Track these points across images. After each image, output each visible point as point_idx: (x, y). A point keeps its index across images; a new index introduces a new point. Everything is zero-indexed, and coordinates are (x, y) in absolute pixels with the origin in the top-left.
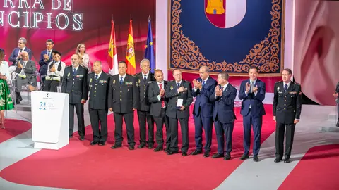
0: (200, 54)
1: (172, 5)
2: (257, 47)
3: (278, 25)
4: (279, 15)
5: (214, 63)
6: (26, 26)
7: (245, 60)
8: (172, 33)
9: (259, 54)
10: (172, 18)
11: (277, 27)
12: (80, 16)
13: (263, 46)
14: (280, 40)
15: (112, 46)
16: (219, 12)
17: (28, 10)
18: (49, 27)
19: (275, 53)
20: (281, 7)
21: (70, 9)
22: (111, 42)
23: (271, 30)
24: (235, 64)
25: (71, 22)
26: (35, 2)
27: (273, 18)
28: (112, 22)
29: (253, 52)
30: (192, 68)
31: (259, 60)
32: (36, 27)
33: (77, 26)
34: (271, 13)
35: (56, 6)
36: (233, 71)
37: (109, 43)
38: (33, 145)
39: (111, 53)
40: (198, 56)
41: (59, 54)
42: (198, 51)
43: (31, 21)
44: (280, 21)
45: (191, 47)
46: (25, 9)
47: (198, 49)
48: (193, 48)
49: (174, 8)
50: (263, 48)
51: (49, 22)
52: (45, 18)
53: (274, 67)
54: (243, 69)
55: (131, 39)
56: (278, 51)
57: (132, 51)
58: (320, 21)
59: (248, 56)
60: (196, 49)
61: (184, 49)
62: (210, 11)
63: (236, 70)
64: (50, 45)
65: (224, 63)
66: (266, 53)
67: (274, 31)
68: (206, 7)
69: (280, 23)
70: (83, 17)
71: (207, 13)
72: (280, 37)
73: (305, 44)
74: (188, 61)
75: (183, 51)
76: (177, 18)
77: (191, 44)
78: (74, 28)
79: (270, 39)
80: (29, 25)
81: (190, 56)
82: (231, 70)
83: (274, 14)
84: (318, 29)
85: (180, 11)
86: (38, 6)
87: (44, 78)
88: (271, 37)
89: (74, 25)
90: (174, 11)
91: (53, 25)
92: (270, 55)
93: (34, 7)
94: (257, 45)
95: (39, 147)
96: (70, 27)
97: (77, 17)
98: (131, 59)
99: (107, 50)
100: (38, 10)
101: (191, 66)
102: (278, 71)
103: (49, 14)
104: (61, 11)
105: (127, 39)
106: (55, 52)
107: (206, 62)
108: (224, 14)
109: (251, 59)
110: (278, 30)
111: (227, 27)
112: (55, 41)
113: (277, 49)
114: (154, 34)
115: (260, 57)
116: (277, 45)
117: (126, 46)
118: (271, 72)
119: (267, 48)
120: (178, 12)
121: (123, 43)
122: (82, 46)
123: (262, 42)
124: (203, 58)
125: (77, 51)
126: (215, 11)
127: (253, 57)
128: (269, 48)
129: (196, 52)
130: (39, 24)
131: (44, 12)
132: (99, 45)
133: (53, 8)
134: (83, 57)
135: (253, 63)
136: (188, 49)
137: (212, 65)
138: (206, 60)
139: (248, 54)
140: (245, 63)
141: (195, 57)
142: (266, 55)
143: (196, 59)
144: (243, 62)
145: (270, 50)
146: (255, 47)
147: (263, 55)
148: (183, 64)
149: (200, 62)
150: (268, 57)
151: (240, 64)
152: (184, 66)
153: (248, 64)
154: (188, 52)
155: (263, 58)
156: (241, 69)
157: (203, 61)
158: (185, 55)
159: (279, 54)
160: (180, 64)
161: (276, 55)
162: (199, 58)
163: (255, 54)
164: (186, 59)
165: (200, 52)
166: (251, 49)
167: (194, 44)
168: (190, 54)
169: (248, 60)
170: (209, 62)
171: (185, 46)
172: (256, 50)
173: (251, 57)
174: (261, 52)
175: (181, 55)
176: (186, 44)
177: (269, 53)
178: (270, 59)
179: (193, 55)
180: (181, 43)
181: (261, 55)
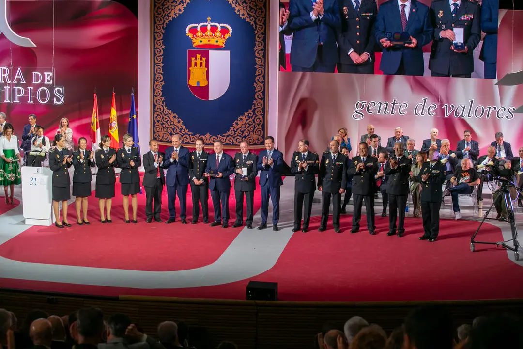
0: (184, 127)
1: (154, 78)
2: (241, 119)
3: (262, 97)
4: (263, 87)
5: (197, 135)
6: (7, 101)
7: (229, 133)
8: (155, 106)
9: (243, 126)
10: (154, 90)
11: (261, 99)
12: (62, 90)
13: (247, 118)
14: (264, 112)
15: (95, 119)
16: (203, 84)
17: (9, 85)
18: (30, 101)
19: (259, 125)
20: (264, 79)
21: (51, 83)
22: (94, 116)
23: (255, 102)
24: (219, 136)
25: (53, 96)
26: (16, 77)
27: (257, 90)
28: (95, 95)
29: (237, 124)
31: (243, 132)
32: (17, 101)
33: (58, 100)
34: (255, 85)
35: (37, 80)
37: (91, 116)
38: (23, 222)
39: (94, 127)
40: (181, 129)
41: (42, 128)
42: (181, 123)
43: (12, 96)
44: (264, 93)
45: (175, 120)
46: (5, 84)
47: (181, 121)
48: (176, 120)
49: (157, 81)
50: (248, 120)
51: (30, 96)
52: (26, 93)
53: (258, 139)
54: (227, 141)
55: (114, 113)
56: (262, 123)
57: (115, 124)
58: (303, 92)
59: (232, 129)
60: (179, 122)
61: (167, 122)
62: (193, 83)
64: (32, 120)
65: (208, 135)
66: (250, 125)
67: (257, 103)
68: (189, 79)
69: (264, 95)
70: (65, 91)
71: (190, 86)
72: (264, 109)
73: (289, 116)
75: (166, 124)
76: (159, 91)
77: (175, 117)
78: (55, 102)
79: (254, 111)
80: (10, 100)
81: (173, 129)
83: (258, 86)
84: (302, 101)
85: (163, 83)
86: (19, 80)
87: (28, 154)
88: (255, 109)
89: (55, 98)
90: (156, 83)
91: (34, 99)
92: (254, 127)
93: (15, 82)
94: (241, 117)
95: (30, 223)
96: (51, 101)
97: (59, 91)
98: (115, 132)
99: (89, 124)
100: (18, 84)
102: (263, 143)
103: (30, 88)
104: (42, 84)
105: (109, 112)
106: (38, 127)
107: (189, 135)
108: (207, 86)
109: (235, 132)
110: (262, 102)
111: (210, 99)
112: (37, 116)
113: (261, 121)
114: (137, 106)
115: (245, 129)
116: (261, 117)
117: (109, 120)
118: (255, 144)
119: (250, 120)
120: (160, 84)
121: (105, 117)
122: (64, 121)
123: (246, 114)
124: (187, 131)
125: (60, 126)
126: (198, 83)
127: (237, 130)
128: (253, 120)
129: (179, 125)
130: (20, 99)
131: (25, 86)
132: (80, 119)
133: (35, 82)
134: (67, 132)
135: (237, 135)
136: (171, 121)
137: (196, 138)
138: (189, 133)
139: (232, 126)
140: (230, 135)
141: (178, 130)
142: (250, 127)
143: (180, 132)
144: (227, 134)
145: (254, 122)
146: (239, 119)
147: (247, 127)
148: (166, 137)
149: (184, 134)
150: (252, 129)
151: (224, 136)
152: (167, 140)
153: (232, 136)
154: (171, 124)
155: (247, 131)
156: (225, 141)
157: (186, 134)
158: (168, 128)
159: (263, 126)
160: (163, 137)
161: (260, 127)
162: (183, 130)
163: (239, 126)
164: (169, 132)
165: (184, 125)
166: (235, 122)
167: (177, 117)
168: (173, 127)
169: (232, 132)
170: (192, 135)
171: (168, 119)
172: (240, 123)
173: (235, 130)
174: (245, 124)
175: (164, 128)
176: (168, 117)
177: (253, 125)
178: (255, 131)
179: (177, 128)
180: (164, 116)
181: (245, 127)
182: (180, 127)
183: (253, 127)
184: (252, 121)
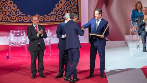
0: (18, 10)
2: (61, 2)
5: (29, 16)
7: (52, 13)
9: (63, 7)
19: (74, 5)
24: (45, 15)
29: (58, 6)
30: (12, 21)
36: (44, 22)
40: (16, 12)
42: (16, 8)
47: (16, 6)
48: (12, 5)
50: (65, 2)
54: (51, 19)
56: (76, 4)
59: (54, 10)
60: (14, 7)
61: (5, 7)
63: (46, 20)
66: (68, 6)
74: (9, 16)
75: (4, 8)
77: (11, 3)
81: (10, 12)
82: (42, 20)
101: (11, 19)
107: (23, 16)
109: (57, 12)
113: (75, 3)
115: (64, 9)
124: (21, 13)
129: (15, 9)
135: (59, 14)
136: (9, 7)
137: (28, 18)
138: (22, 14)
139: (55, 8)
140: (53, 15)
141: (14, 13)
142: (68, 7)
143: (15, 14)
144: (51, 14)
145: (71, 4)
146: (59, 2)
147: (65, 8)
148: (5, 19)
149: (18, 16)
150: (69, 9)
151: (49, 15)
152: (6, 20)
153: (55, 15)
154: (8, 9)
155: (66, 11)
156: (50, 19)
157: (20, 15)
158: (6, 12)
159: (77, 6)
160: (2, 19)
161: (75, 7)
162: (18, 13)
163: (60, 8)
164: (7, 14)
165: (18, 9)
166: (57, 4)
167: (13, 3)
168: (10, 10)
169: (55, 12)
170: (25, 16)
171: (6, 5)
172: (60, 5)
173: (57, 10)
174: (64, 6)
175: (3, 12)
176: (6, 3)
177: (70, 6)
178: (71, 11)
179: (13, 11)
180: (2, 2)
181: (64, 8)
182: (16, 11)
183: (70, 7)
184: (69, 3)
